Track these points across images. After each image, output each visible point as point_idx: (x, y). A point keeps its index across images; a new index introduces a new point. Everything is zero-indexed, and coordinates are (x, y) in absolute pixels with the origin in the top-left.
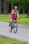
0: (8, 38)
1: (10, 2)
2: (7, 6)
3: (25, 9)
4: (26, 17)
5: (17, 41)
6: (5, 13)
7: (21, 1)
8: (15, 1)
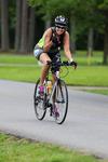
0: (30, 141)
1: (37, 8)
2: (28, 23)
3: (95, 32)
4: (99, 64)
5: (67, 153)
6: (22, 50)
7: (78, 5)
8: (56, 6)
